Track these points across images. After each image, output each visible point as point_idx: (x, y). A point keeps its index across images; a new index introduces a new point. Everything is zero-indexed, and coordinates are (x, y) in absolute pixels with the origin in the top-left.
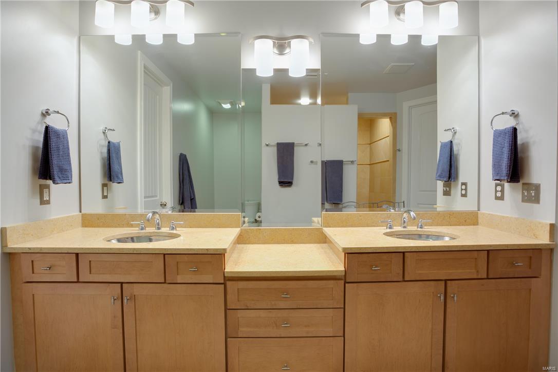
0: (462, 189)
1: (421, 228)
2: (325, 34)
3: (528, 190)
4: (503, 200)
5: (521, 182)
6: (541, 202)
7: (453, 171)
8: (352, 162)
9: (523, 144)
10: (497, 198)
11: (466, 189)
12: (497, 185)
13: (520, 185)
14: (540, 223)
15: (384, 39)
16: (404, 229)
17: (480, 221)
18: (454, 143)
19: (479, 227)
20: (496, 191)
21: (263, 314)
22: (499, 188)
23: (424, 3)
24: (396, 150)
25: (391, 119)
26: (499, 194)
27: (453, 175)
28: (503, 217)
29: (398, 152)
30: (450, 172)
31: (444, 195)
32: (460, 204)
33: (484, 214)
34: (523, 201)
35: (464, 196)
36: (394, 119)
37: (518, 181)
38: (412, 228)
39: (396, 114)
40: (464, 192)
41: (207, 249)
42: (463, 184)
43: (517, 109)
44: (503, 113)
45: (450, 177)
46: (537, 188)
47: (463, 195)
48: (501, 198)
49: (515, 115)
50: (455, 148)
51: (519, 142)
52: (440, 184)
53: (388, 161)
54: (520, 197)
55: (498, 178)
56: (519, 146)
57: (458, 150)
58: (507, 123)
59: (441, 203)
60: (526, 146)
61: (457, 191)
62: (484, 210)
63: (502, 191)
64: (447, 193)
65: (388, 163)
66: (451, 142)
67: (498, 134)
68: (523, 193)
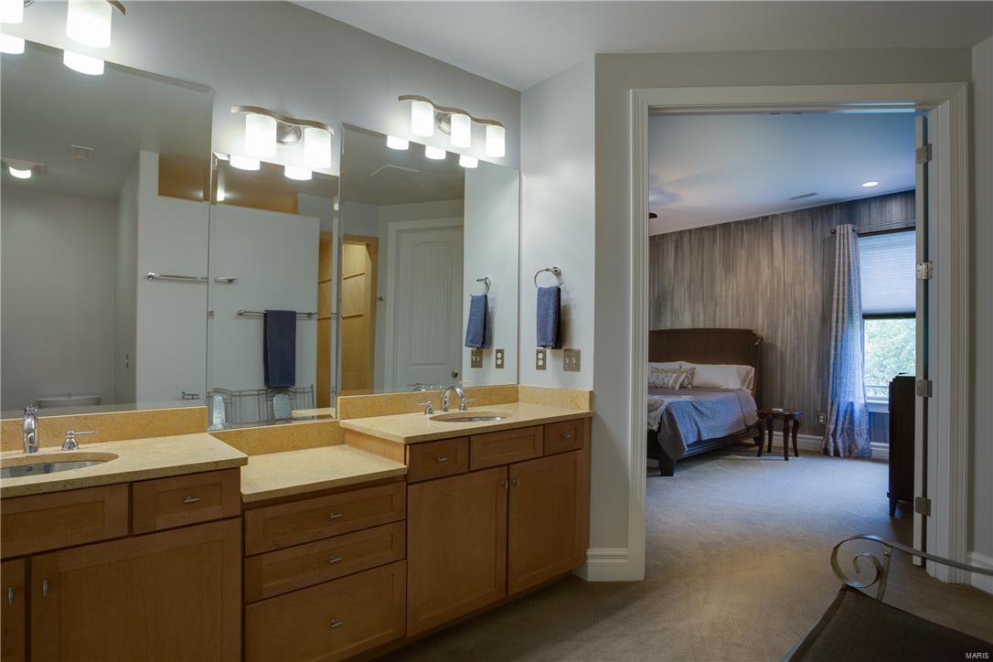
0: (497, 359)
1: (465, 409)
2: (348, 127)
3: (569, 357)
4: (545, 369)
5: (563, 348)
6: (581, 369)
7: (487, 335)
8: (310, 315)
9: (565, 306)
10: (538, 368)
11: (502, 358)
12: (538, 352)
13: (562, 351)
14: (581, 392)
15: (417, 149)
16: (445, 413)
17: (520, 397)
18: (488, 296)
19: (519, 403)
20: (538, 359)
21: (300, 551)
22: (541, 356)
23: (473, 119)
24: (376, 299)
25: (368, 246)
26: (541, 363)
27: (487, 339)
28: (546, 389)
29: (378, 302)
30: (482, 336)
31: (472, 367)
32: (495, 377)
33: (524, 387)
34: (565, 369)
35: (500, 366)
36: (373, 247)
37: (561, 348)
38: (454, 411)
39: (376, 239)
40: (499, 362)
41: (216, 463)
42: (498, 351)
43: (559, 267)
44: (547, 270)
45: (483, 343)
46: (578, 354)
47: (498, 366)
48: (543, 367)
49: (557, 273)
50: (490, 305)
51: (562, 304)
52: (467, 352)
53: (361, 315)
54: (562, 365)
55: (544, 343)
56: (562, 309)
57: (493, 307)
58: (549, 281)
59: (469, 377)
60: (568, 308)
61: (490, 361)
62: (523, 384)
63: (544, 359)
64: (476, 364)
65: (360, 318)
66: (486, 296)
67: (542, 293)
68: (565, 361)
